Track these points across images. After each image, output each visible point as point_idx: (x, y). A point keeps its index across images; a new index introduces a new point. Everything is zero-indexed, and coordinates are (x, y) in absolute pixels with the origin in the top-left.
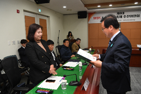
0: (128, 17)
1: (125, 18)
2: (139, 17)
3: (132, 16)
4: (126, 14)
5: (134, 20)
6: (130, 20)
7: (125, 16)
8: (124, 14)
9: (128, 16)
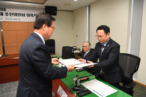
0: (11, 15)
1: (7, 16)
2: (25, 16)
3: (16, 14)
4: (8, 11)
5: (20, 20)
6: (14, 19)
7: (7, 13)
8: (5, 10)
9: (10, 13)
